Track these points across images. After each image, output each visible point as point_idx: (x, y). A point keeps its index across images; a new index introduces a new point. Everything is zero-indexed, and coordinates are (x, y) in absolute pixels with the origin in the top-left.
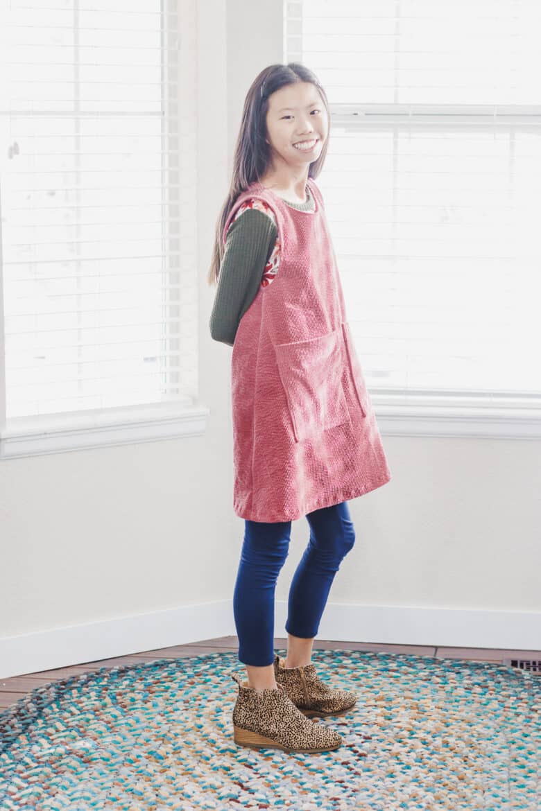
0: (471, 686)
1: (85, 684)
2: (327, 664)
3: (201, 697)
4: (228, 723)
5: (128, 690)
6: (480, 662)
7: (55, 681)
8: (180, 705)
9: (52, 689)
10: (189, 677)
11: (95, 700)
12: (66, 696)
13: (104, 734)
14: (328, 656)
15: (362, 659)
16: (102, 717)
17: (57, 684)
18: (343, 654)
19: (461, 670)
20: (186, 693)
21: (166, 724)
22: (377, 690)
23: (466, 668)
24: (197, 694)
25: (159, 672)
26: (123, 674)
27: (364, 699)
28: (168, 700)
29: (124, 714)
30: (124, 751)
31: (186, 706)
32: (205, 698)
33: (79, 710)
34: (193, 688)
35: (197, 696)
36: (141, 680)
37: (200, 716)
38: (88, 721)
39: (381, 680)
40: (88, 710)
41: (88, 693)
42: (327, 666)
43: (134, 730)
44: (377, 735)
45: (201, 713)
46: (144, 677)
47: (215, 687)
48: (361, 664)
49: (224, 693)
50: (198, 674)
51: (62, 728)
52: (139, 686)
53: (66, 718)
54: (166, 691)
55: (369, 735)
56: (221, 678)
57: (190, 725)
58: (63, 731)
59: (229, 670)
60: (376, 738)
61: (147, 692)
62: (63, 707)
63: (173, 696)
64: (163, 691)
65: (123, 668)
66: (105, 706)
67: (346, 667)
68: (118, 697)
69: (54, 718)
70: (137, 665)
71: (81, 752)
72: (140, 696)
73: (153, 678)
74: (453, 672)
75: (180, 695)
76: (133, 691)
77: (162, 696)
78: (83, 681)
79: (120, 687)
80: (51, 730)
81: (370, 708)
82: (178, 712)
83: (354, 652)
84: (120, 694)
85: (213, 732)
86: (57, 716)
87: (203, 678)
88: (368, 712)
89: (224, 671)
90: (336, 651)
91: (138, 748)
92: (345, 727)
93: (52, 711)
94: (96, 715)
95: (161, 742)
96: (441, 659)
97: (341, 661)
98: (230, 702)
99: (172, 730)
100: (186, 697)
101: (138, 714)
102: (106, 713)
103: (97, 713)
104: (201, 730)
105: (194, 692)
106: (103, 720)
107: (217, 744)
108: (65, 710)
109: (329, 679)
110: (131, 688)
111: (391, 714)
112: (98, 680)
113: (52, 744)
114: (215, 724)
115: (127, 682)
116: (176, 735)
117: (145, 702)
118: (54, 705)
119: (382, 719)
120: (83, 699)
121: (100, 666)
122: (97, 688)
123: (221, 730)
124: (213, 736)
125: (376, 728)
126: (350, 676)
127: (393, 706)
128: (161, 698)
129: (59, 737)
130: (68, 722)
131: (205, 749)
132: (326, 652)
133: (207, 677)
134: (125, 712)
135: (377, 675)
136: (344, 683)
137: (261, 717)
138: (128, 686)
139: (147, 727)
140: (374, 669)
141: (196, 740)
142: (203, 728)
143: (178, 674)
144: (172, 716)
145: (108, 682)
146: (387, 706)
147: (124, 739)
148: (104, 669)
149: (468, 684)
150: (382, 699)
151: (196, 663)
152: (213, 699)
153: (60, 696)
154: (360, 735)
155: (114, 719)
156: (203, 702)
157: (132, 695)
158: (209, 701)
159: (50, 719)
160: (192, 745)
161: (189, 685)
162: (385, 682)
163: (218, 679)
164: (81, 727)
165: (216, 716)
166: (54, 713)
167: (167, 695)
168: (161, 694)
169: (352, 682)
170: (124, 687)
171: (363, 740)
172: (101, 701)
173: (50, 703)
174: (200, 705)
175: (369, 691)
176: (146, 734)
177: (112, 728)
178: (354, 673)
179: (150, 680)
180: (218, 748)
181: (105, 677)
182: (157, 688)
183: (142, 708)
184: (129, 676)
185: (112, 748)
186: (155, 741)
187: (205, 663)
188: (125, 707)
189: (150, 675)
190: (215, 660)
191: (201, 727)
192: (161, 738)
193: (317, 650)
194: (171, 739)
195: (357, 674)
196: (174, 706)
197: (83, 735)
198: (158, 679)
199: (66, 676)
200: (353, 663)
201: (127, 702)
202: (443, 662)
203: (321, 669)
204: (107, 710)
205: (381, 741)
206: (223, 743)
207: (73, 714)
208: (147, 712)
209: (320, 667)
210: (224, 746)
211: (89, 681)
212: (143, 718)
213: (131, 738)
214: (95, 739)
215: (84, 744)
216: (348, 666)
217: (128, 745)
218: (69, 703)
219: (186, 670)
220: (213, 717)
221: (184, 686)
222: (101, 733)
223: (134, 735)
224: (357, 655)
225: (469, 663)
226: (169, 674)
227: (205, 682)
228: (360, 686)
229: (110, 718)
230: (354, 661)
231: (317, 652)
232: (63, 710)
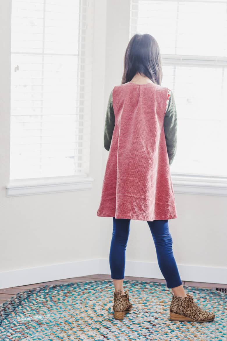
0: (199, 298)
1: (39, 292)
2: (140, 287)
3: (87, 299)
4: (98, 310)
5: (57, 295)
6: (203, 288)
7: (26, 290)
8: (79, 302)
9: (25, 293)
10: (82, 290)
11: (43, 299)
12: (31, 297)
13: (47, 313)
14: (140, 283)
15: (154, 285)
16: (46, 306)
17: (27, 291)
18: (146, 283)
19: (195, 291)
20: (81, 297)
21: (73, 309)
22: (160, 298)
23: (197, 291)
24: (85, 298)
25: (69, 288)
26: (54, 288)
27: (155, 302)
28: (73, 299)
29: (55, 305)
30: (55, 320)
31: (81, 302)
32: (89, 299)
33: (36, 302)
34: (84, 295)
35: (86, 298)
36: (62, 291)
37: (87, 307)
38: (40, 307)
39: (162, 294)
40: (40, 303)
41: (40, 295)
42: (140, 288)
43: (60, 312)
44: (161, 317)
45: (87, 305)
46: (63, 290)
47: (93, 295)
48: (154, 287)
49: (96, 298)
50: (86, 289)
51: (29, 310)
52: (62, 293)
53: (31, 306)
54: (73, 296)
55: (157, 317)
56: (96, 291)
57: (83, 310)
58: (30, 311)
59: (99, 288)
60: (160, 318)
61: (65, 296)
62: (30, 301)
63: (76, 298)
64: (71, 296)
65: (55, 286)
66: (47, 301)
67: (147, 289)
68: (53, 298)
69: (26, 306)
70: (60, 285)
71: (37, 320)
72: (62, 298)
73: (67, 290)
74: (192, 292)
75: (78, 298)
76: (59, 295)
77: (71, 298)
78: (38, 290)
79: (54, 294)
80: (25, 310)
81: (157, 306)
82: (78, 305)
83: (151, 282)
84: (54, 297)
85: (92, 313)
86: (27, 304)
87: (88, 291)
88: (157, 307)
89: (97, 288)
90: (143, 281)
91: (61, 319)
92: (147, 313)
93: (25, 303)
94: (44, 305)
95: (70, 317)
96: (187, 287)
97: (145, 286)
98: (99, 301)
99: (75, 312)
100: (80, 299)
101: (61, 305)
102: (47, 304)
103: (44, 304)
104: (87, 312)
105: (84, 297)
106: (46, 307)
107: (93, 319)
108: (31, 302)
109: (140, 293)
110: (59, 294)
111: (166, 309)
112: (44, 290)
113: (25, 316)
114: (93, 311)
115: (56, 292)
116: (77, 314)
117: (64, 300)
118: (26, 300)
119: (163, 310)
120: (38, 298)
121: (45, 285)
122: (44, 293)
123: (95, 313)
124: (92, 315)
125: (160, 314)
126: (149, 292)
127: (167, 305)
128: (70, 298)
129: (28, 313)
130: (32, 308)
131: (89, 320)
132: (139, 282)
133: (90, 291)
134: (56, 304)
135: (160, 292)
136: (146, 295)
137: (184, 308)
138: (57, 293)
139: (65, 311)
140: (159, 289)
141: (85, 316)
142: (88, 312)
143: (78, 289)
144: (75, 306)
145: (48, 291)
146: (164, 305)
147: (55, 315)
148: (47, 286)
149: (198, 297)
150: (162, 302)
151: (85, 284)
152: (92, 300)
153: (28, 296)
154: (153, 317)
155: (51, 307)
156: (88, 301)
157: (58, 297)
158: (90, 301)
159: (24, 306)
160: (83, 319)
161: (82, 294)
162: (164, 295)
163: (94, 292)
164: (37, 309)
165: (93, 307)
166: (26, 303)
167: (73, 297)
168: (71, 297)
169: (150, 295)
170: (55, 293)
171: (155, 319)
172: (45, 299)
173: (25, 299)
174: (86, 302)
175: (157, 299)
176: (64, 314)
177: (50, 310)
178: (151, 291)
179: (66, 291)
180: (94, 320)
181: (47, 289)
182: (69, 295)
183: (63, 303)
184: (57, 289)
185: (50, 319)
186: (68, 316)
187: (89, 285)
188: (55, 302)
189: (66, 289)
190: (93, 284)
191: (87, 311)
192: (71, 315)
193: (136, 281)
194: (75, 316)
195: (153, 291)
196: (76, 302)
197: (38, 313)
198: (69, 291)
199: (31, 288)
200: (150, 287)
201: (57, 300)
202: (188, 288)
203: (137, 289)
204: (48, 303)
205: (162, 320)
206: (96, 318)
207: (34, 304)
208: (65, 304)
209: (137, 288)
210: (96, 320)
211: (41, 290)
212: (63, 307)
213: (58, 315)
214: (43, 315)
215: (38, 317)
216: (148, 288)
217: (57, 318)
218: (32, 299)
219: (81, 287)
220: (92, 307)
221: (80, 294)
222: (45, 312)
223: (59, 314)
224: (152, 284)
225: (198, 288)
226: (74, 289)
227: (89, 293)
228: (153, 296)
229: (49, 306)
230: (151, 286)
231: (135, 282)
232: (30, 302)
